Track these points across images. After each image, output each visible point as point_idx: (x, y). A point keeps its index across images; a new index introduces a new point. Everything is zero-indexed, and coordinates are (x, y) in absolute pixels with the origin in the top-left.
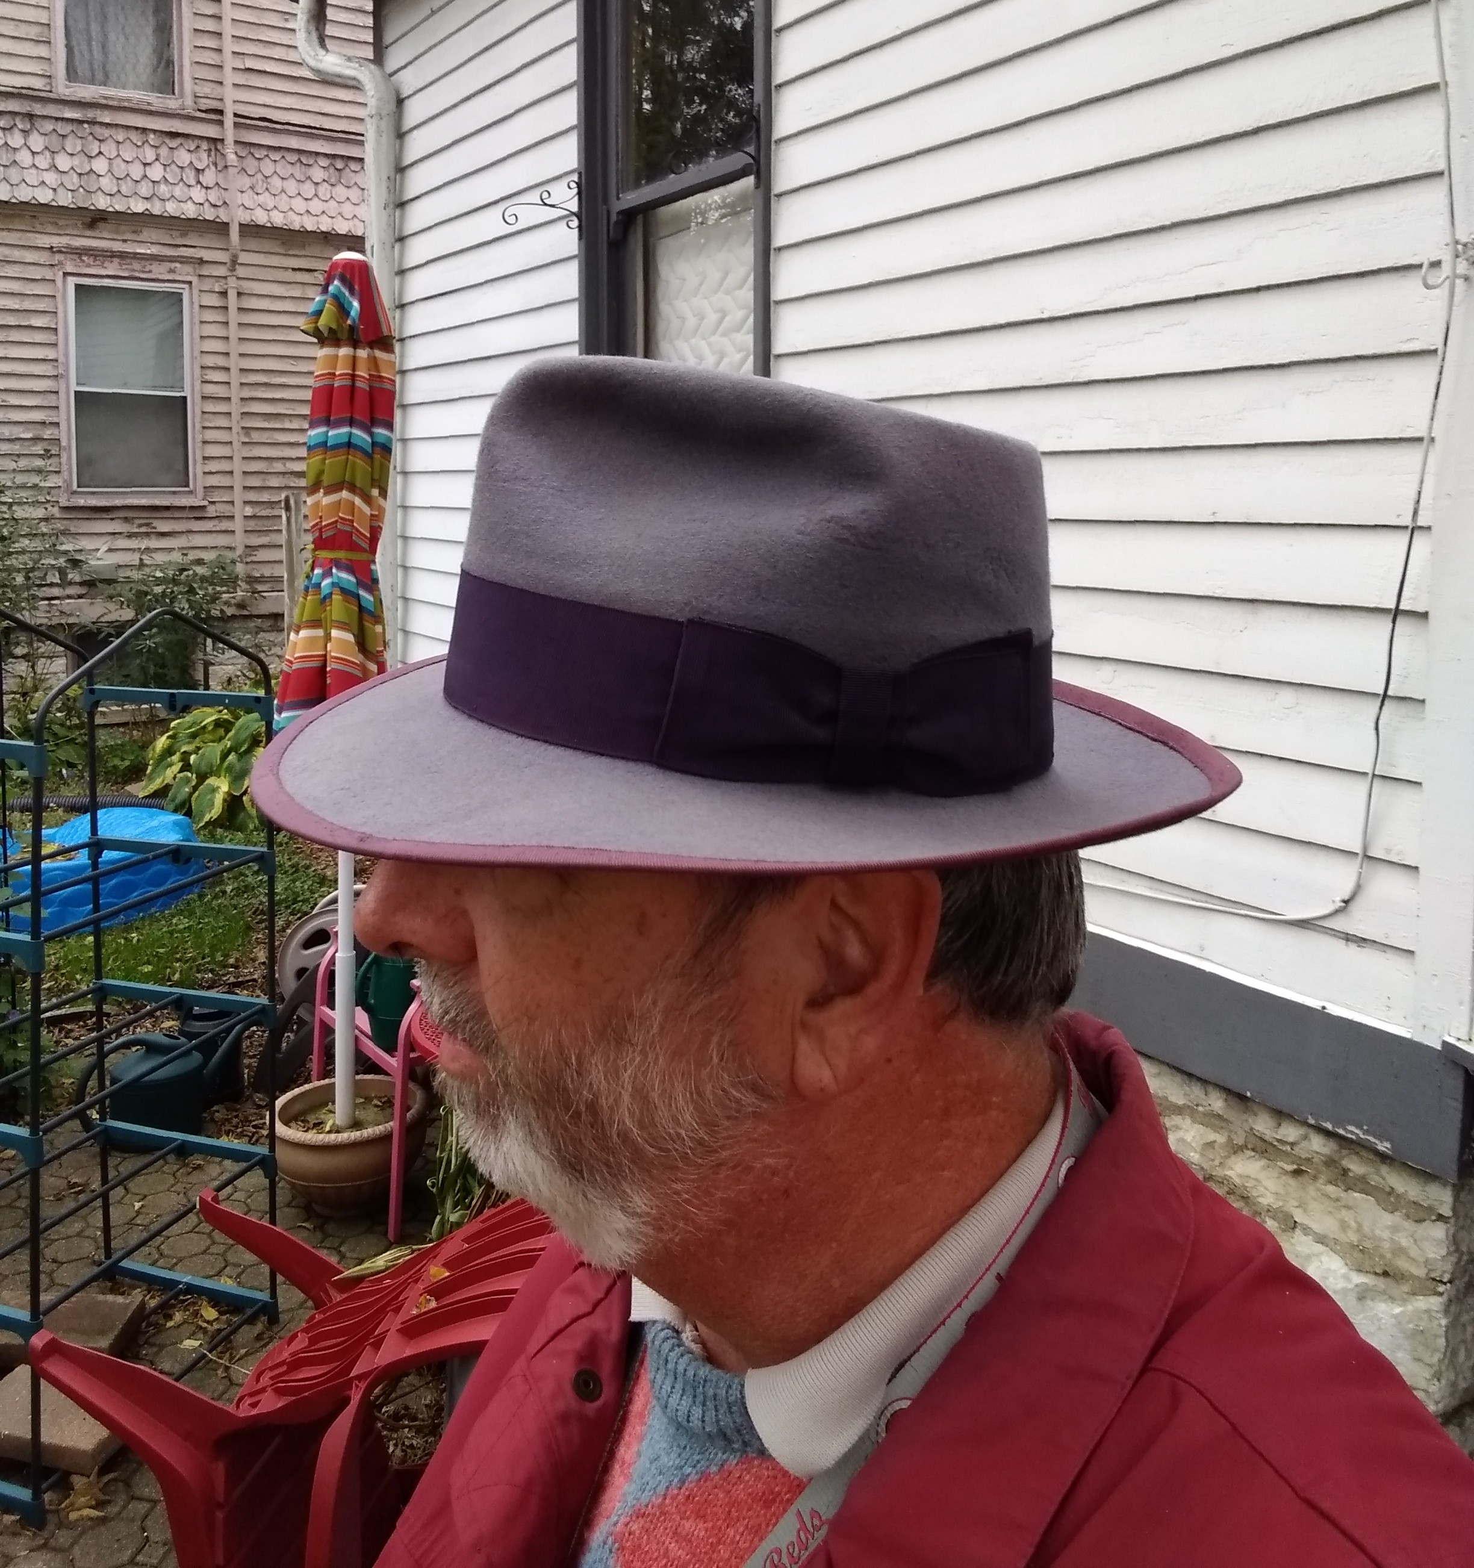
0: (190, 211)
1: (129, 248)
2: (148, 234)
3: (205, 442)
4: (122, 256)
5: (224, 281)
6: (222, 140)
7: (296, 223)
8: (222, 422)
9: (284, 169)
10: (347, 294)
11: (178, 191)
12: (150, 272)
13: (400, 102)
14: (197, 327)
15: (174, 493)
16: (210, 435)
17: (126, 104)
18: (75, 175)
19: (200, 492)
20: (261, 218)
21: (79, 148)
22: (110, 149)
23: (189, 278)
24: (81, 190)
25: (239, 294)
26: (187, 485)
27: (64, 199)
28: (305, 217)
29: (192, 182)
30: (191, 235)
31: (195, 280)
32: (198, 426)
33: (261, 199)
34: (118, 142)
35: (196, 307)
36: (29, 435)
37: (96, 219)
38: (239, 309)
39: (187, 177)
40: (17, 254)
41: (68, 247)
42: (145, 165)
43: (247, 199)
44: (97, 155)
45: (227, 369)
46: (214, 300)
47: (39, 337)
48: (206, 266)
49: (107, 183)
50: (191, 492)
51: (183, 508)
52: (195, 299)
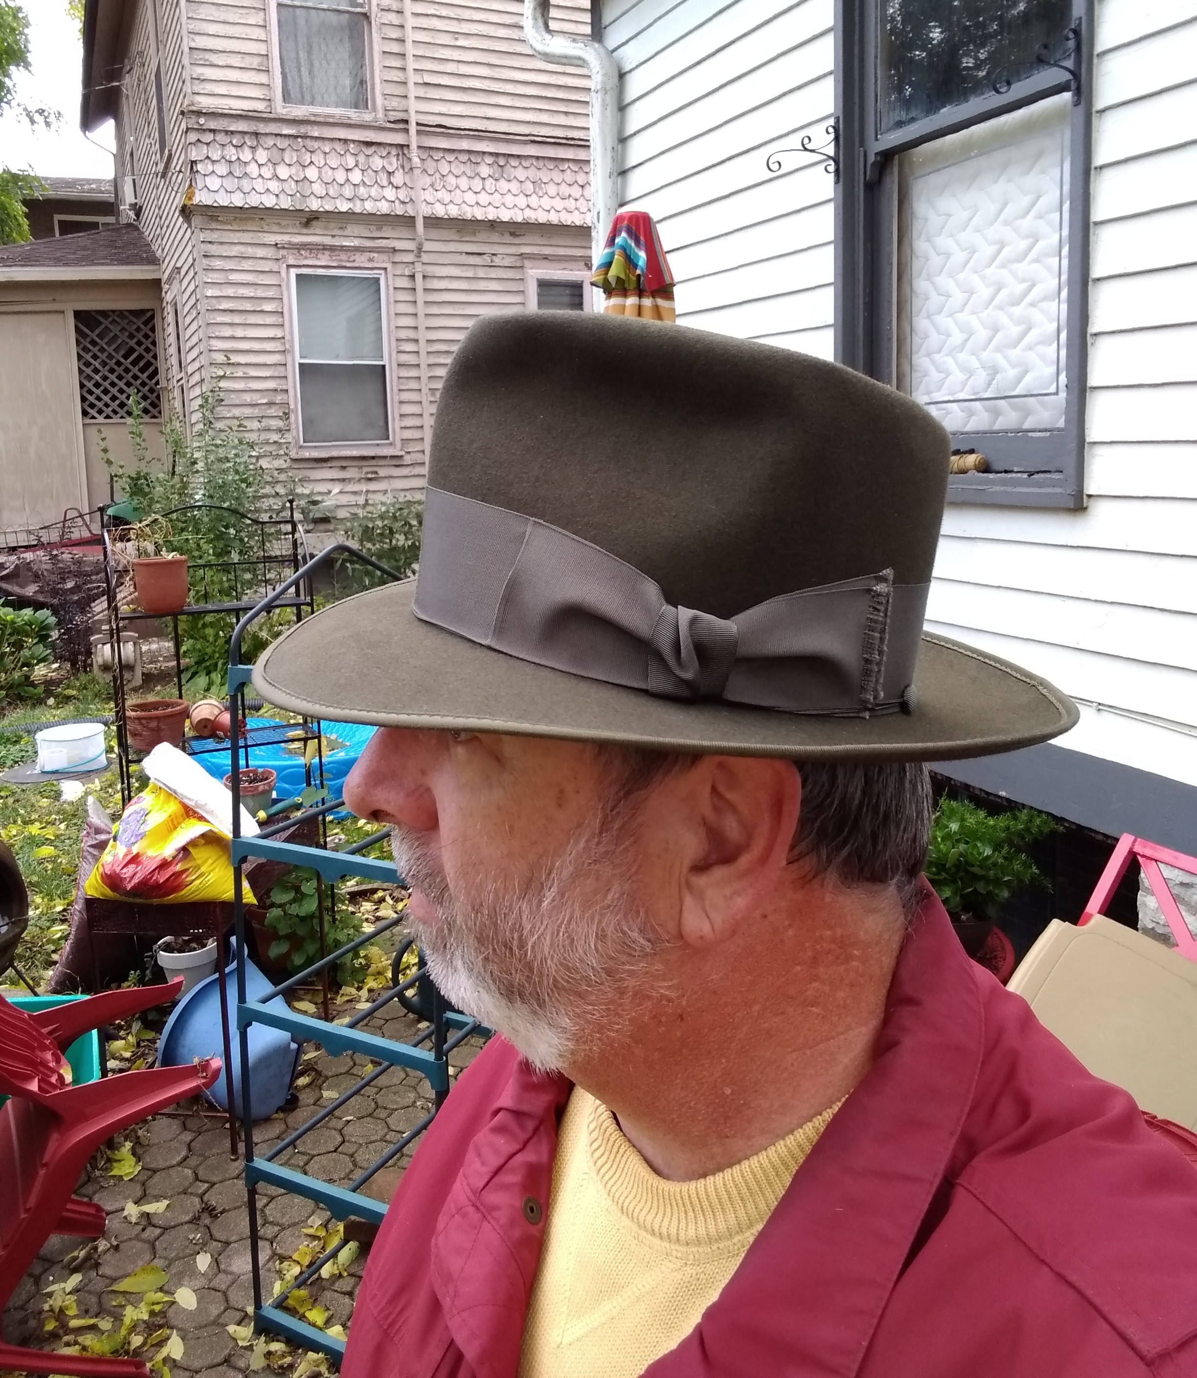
0: (384, 208)
1: (337, 242)
2: (352, 229)
3: (401, 402)
4: (332, 249)
5: (411, 266)
6: (408, 146)
7: (469, 213)
8: (414, 385)
9: (457, 169)
10: (633, 245)
11: (374, 192)
12: (354, 261)
13: (622, 76)
14: (392, 306)
15: (378, 445)
16: (405, 396)
17: (331, 120)
18: (293, 182)
19: (398, 443)
20: (440, 211)
21: (295, 160)
22: (318, 159)
23: (384, 265)
24: (298, 194)
25: (424, 277)
26: (388, 438)
27: (285, 203)
28: (475, 208)
29: (385, 183)
30: (385, 228)
31: (389, 266)
32: (395, 389)
33: (439, 195)
34: (326, 153)
35: (391, 289)
36: (265, 401)
37: (310, 219)
38: (425, 290)
39: (381, 180)
40: (250, 251)
41: (290, 243)
42: (347, 170)
43: (428, 196)
44: (309, 164)
45: (417, 341)
46: (405, 283)
47: (269, 320)
48: (397, 254)
49: (318, 189)
50: (391, 444)
51: (385, 457)
52: (390, 283)
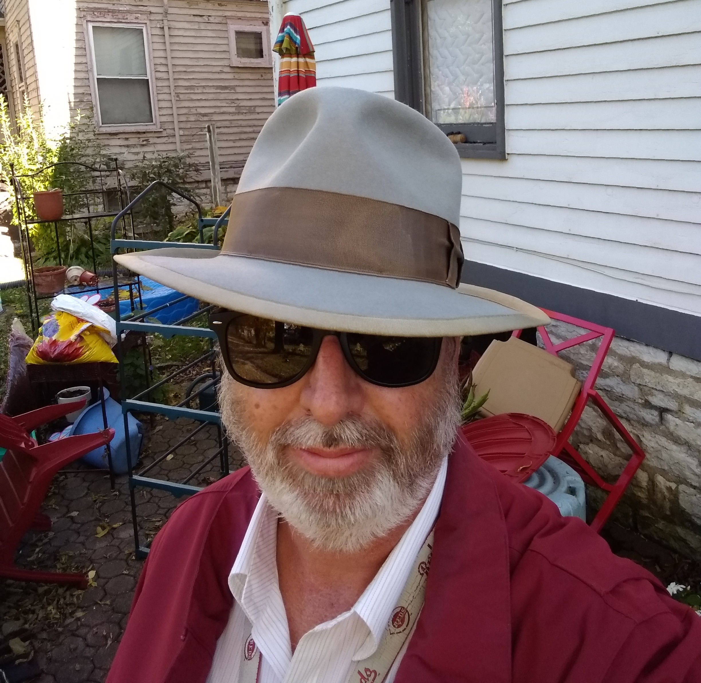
1: (116, 8)
2: (124, 1)
3: (159, 101)
4: (113, 12)
5: (162, 22)
8: (166, 90)
10: (294, 32)
12: (127, 19)
14: (150, 45)
15: (147, 125)
16: (161, 97)
19: (159, 124)
23: (145, 22)
25: (169, 28)
26: (152, 122)
30: (144, 0)
31: (148, 22)
32: (155, 93)
35: (150, 35)
38: (170, 35)
41: (88, 8)
45: (166, 65)
48: (152, 15)
50: (154, 124)
51: (151, 132)
52: (149, 32)
